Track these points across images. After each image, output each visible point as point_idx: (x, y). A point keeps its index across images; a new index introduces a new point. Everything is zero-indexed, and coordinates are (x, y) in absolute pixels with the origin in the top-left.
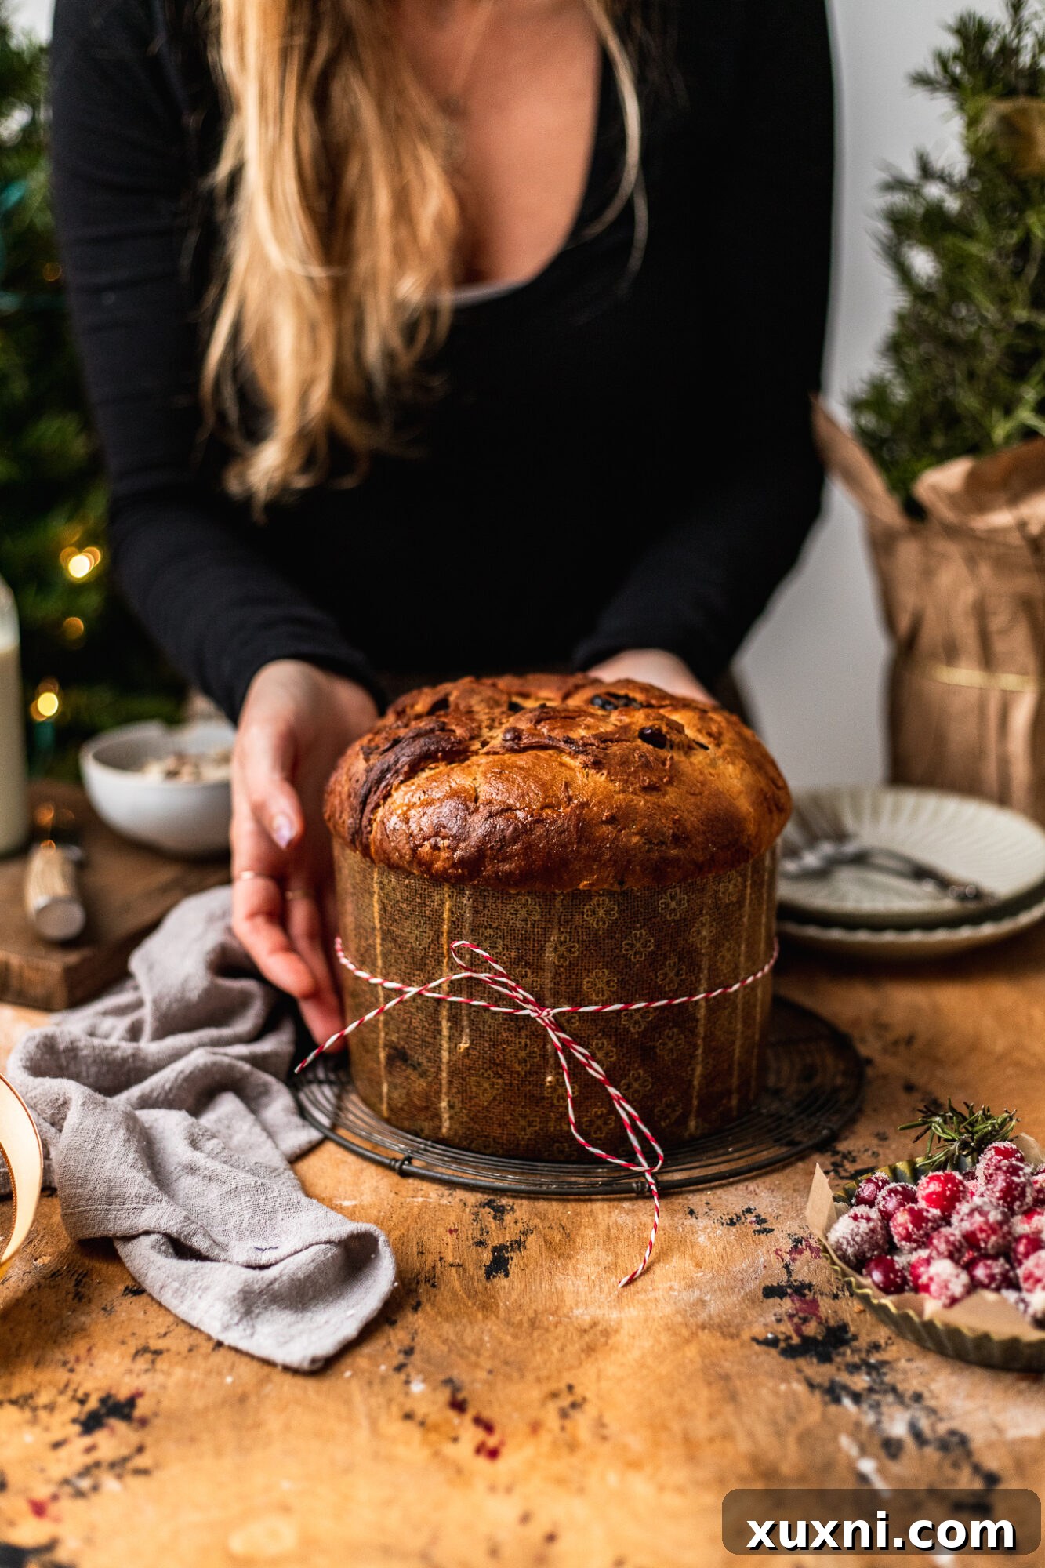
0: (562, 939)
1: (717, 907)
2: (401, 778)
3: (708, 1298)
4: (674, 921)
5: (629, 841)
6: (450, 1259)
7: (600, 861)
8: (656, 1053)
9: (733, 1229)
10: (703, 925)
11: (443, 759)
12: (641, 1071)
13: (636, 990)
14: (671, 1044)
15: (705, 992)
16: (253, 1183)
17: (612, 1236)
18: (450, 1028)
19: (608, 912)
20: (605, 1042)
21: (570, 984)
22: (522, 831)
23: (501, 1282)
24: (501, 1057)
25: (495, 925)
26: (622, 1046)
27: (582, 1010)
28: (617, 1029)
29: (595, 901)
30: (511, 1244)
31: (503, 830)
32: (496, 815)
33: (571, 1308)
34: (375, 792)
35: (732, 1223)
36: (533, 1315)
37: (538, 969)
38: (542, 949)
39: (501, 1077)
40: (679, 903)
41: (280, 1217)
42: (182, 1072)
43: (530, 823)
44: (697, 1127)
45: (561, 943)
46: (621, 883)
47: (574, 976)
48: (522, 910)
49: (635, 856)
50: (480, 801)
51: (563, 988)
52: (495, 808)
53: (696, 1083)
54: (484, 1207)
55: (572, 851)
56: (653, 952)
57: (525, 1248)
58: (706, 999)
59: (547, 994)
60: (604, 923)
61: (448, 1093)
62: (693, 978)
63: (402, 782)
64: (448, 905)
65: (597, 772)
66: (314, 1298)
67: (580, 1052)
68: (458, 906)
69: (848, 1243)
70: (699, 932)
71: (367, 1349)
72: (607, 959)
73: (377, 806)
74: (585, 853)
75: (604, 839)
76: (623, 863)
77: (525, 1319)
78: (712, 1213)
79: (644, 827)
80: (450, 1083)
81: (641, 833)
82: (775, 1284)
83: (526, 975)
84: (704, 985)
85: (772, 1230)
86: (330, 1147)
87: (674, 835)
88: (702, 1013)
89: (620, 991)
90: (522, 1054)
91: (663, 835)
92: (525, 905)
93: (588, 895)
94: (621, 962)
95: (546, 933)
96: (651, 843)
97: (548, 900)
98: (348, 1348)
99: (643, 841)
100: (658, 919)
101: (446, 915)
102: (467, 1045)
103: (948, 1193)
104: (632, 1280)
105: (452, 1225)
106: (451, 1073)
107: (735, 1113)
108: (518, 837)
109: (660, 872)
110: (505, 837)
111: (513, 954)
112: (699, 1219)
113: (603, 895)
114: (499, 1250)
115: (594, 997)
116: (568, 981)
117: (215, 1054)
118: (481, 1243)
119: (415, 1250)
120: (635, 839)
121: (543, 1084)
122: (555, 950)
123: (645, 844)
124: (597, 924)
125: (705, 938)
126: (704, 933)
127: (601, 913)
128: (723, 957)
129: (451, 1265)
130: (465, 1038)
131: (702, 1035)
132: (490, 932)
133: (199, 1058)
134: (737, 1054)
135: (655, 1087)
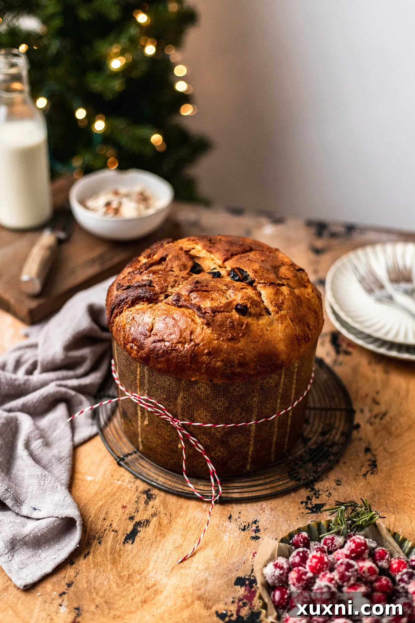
0: (185, 396)
1: (262, 388)
2: (128, 306)
3: (209, 579)
4: (238, 395)
5: (215, 364)
6: (114, 526)
7: (200, 372)
8: (228, 443)
9: (243, 533)
10: (254, 396)
11: (147, 301)
12: (222, 449)
13: (219, 420)
14: (236, 440)
15: (255, 420)
16: (40, 475)
17: (189, 526)
18: (141, 415)
19: (206, 390)
20: (204, 437)
21: (189, 413)
22: (166, 352)
23: (129, 546)
24: (160, 432)
25: (157, 383)
26: (212, 439)
27: (193, 424)
28: (210, 433)
29: (200, 385)
30: (144, 522)
31: (158, 350)
32: (156, 342)
33: (149, 572)
34: (117, 309)
35: (244, 530)
36: (132, 573)
37: (175, 405)
38: (176, 398)
39: (160, 439)
40: (241, 389)
41: (47, 494)
42: (42, 395)
43: (170, 350)
44: (251, 468)
45: (185, 398)
46: (211, 381)
47: (190, 411)
48: (166, 381)
49: (217, 371)
50: (152, 333)
51: (186, 414)
52: (157, 338)
53: (250, 453)
54: (144, 494)
55: (187, 366)
56: (228, 407)
57: (149, 525)
58: (256, 423)
59: (179, 415)
60: (204, 393)
61: (141, 436)
62: (249, 416)
63: (128, 308)
64: (139, 369)
65: (208, 328)
66: (45, 543)
67: (192, 440)
68: (142, 372)
69: (269, 578)
70: (252, 399)
71: (54, 579)
72: (205, 407)
73: (117, 315)
74: (194, 368)
75: (203, 363)
76: (211, 372)
77: (127, 574)
78: (239, 520)
79: (224, 358)
80: (142, 434)
81: (222, 361)
82: (243, 577)
83: (170, 406)
84: (255, 418)
85: (259, 538)
86: (98, 439)
87: (238, 363)
88: (254, 428)
89: (211, 419)
90: (168, 434)
91: (234, 362)
92: (169, 380)
93: (196, 382)
94: (212, 409)
95: (177, 392)
96: (226, 366)
97: (179, 381)
98: (45, 578)
99: (223, 365)
100: (230, 395)
101: (138, 373)
102: (147, 423)
103: (318, 568)
104: (184, 559)
105: (125, 503)
106: (142, 430)
107: (273, 460)
108: (164, 355)
109: (231, 377)
110: (158, 354)
111: (165, 396)
112: (231, 523)
113: (203, 383)
114: (138, 524)
115: (199, 420)
116: (188, 412)
117: (60, 386)
118: (132, 518)
119: (103, 517)
120: (218, 364)
121: (177, 447)
122: (182, 400)
123: (223, 366)
124: (201, 393)
125: (255, 401)
126: (255, 399)
127: (202, 389)
128: (266, 407)
129: (113, 531)
130: (146, 420)
131: (254, 436)
132: (154, 385)
133: (51, 388)
134: (274, 439)
135: (228, 455)
